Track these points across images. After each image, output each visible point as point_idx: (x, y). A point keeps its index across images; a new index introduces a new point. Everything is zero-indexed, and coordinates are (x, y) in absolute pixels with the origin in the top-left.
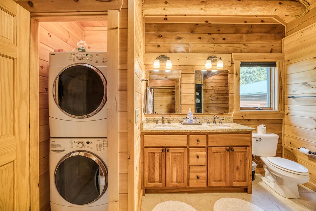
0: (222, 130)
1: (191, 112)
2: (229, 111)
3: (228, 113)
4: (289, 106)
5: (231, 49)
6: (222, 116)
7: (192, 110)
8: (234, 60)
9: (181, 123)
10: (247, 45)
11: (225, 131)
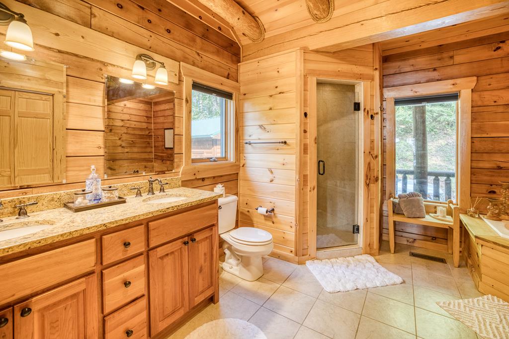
0: (176, 206)
1: (96, 175)
2: (175, 166)
3: (173, 171)
4: (245, 155)
5: (179, 54)
6: (162, 177)
7: (97, 171)
8: (184, 75)
9: (65, 206)
10: (202, 56)
11: (180, 207)
